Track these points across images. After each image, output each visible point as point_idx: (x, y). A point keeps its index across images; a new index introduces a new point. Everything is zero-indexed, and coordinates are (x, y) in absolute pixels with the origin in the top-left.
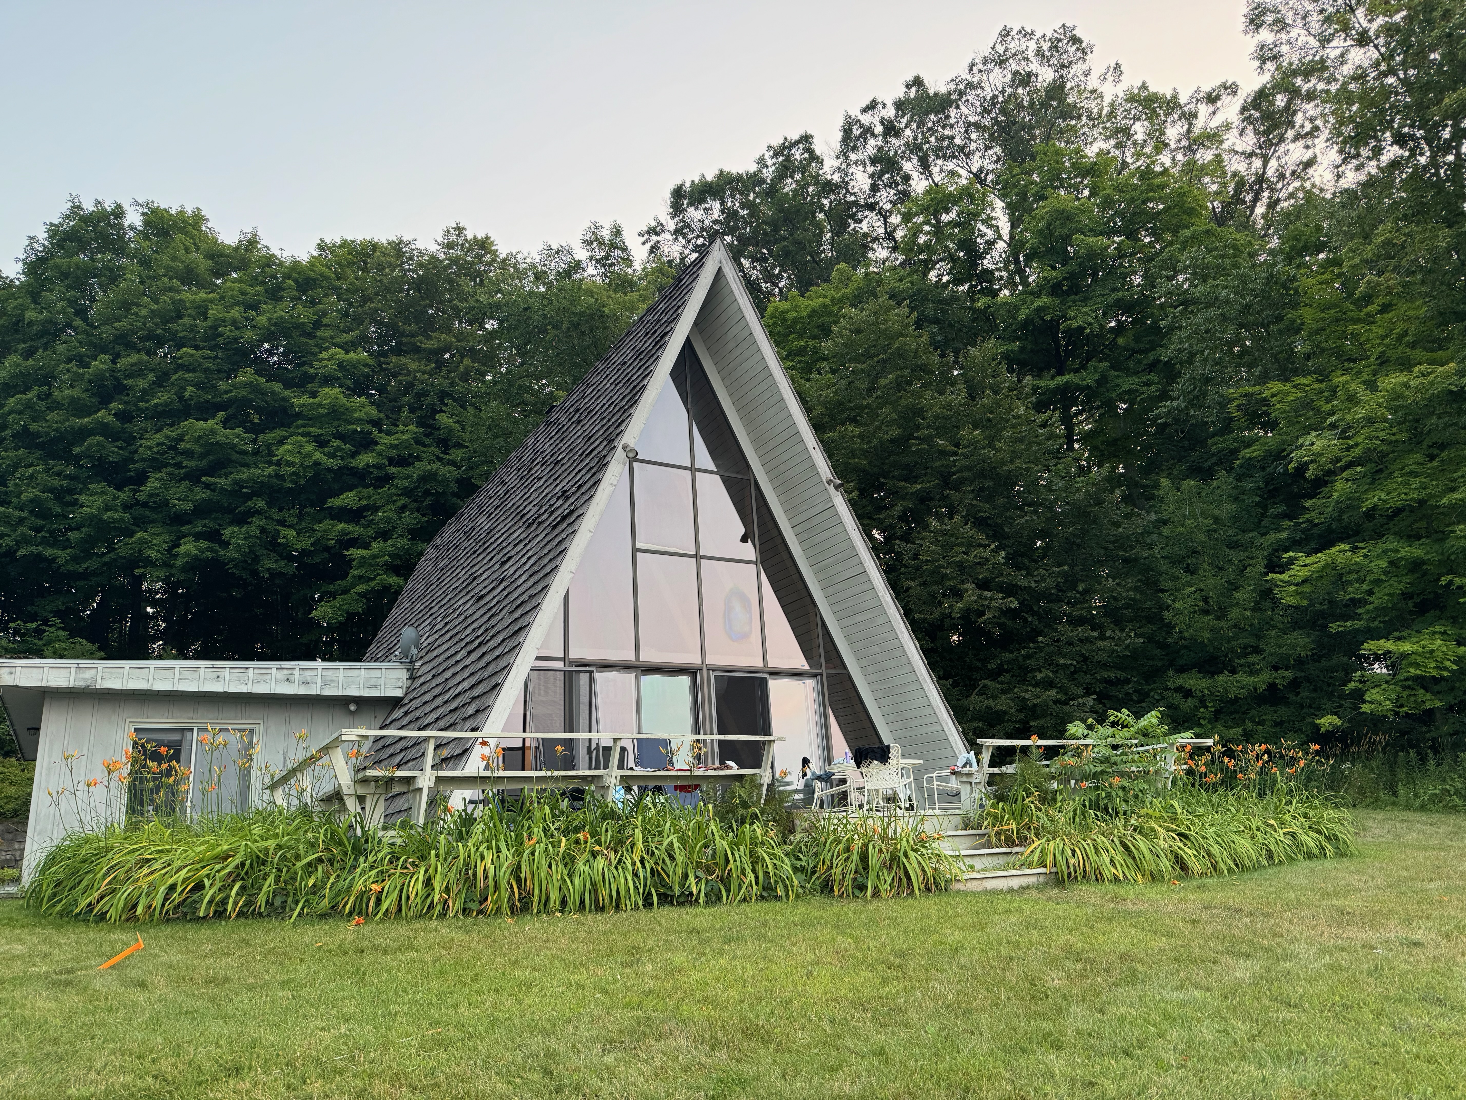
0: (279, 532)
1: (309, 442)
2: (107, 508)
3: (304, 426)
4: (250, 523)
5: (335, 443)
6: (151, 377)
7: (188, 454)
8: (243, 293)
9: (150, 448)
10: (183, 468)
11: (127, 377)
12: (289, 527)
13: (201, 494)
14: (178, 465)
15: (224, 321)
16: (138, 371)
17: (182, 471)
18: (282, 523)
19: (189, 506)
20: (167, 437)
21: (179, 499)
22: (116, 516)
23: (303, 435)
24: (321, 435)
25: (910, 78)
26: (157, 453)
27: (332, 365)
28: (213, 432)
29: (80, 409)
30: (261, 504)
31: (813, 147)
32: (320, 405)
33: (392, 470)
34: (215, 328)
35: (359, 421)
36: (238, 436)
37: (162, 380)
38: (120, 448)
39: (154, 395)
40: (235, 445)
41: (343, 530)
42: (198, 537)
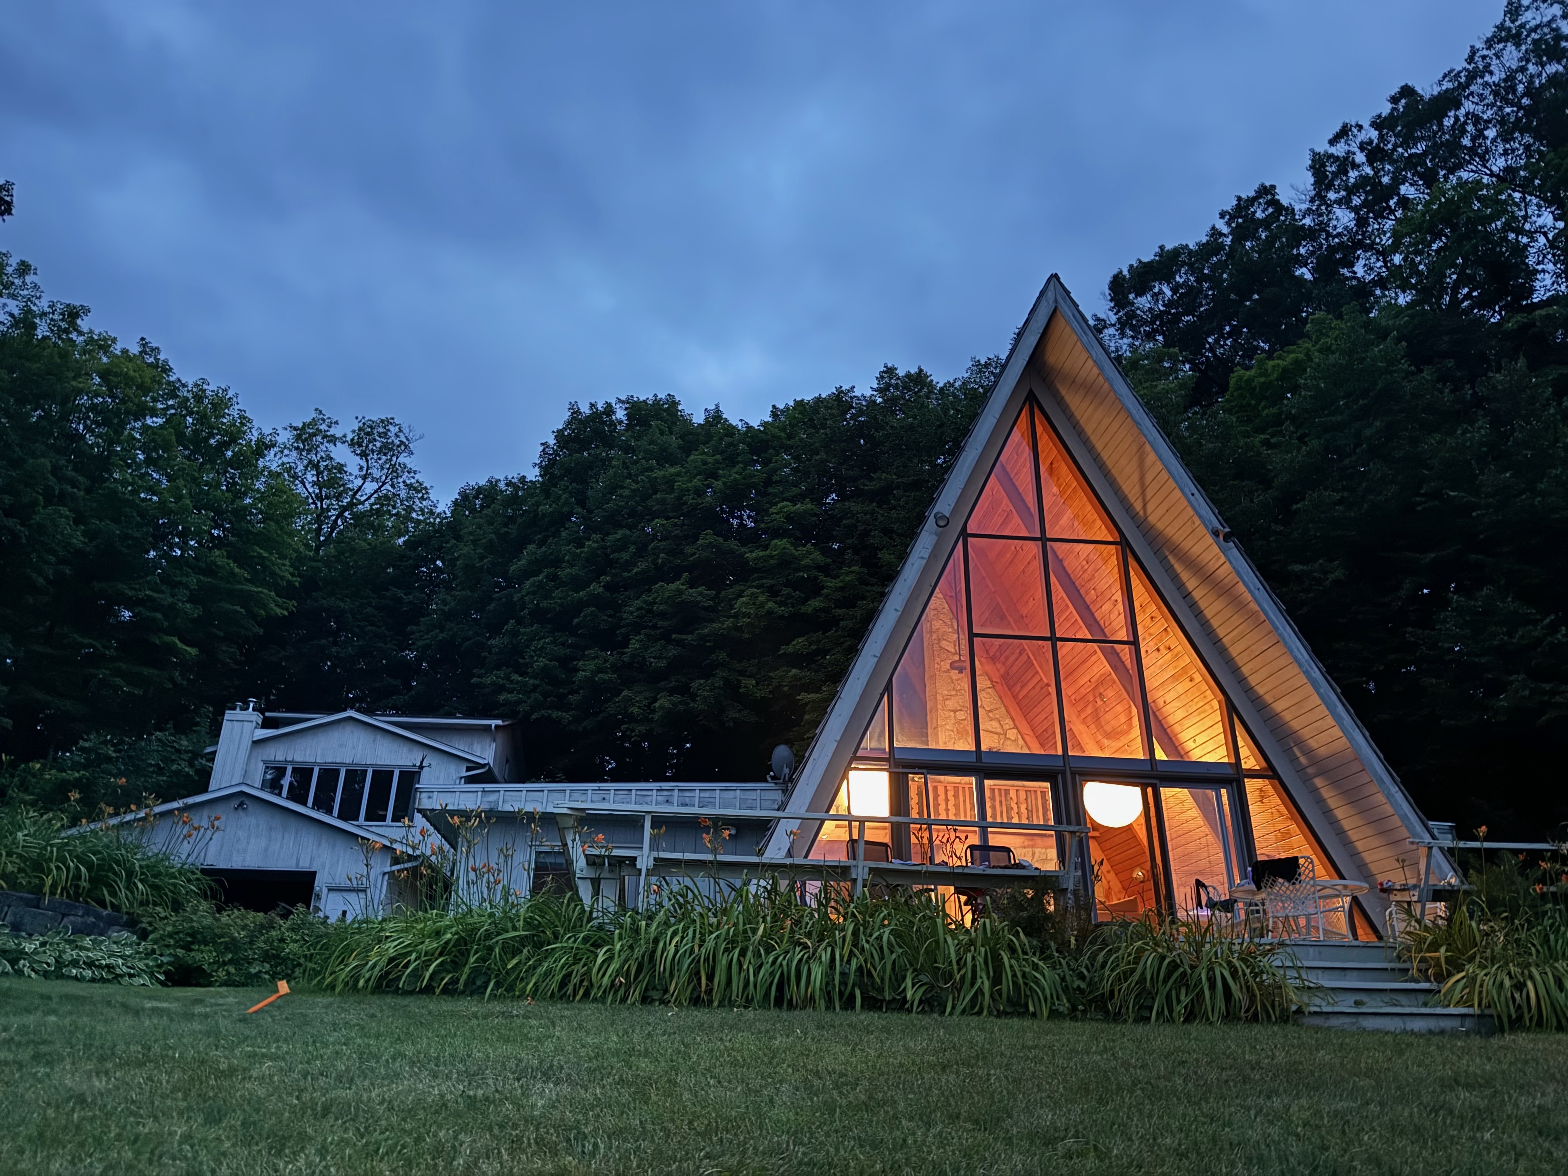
0: (740, 681)
1: (763, 593)
2: (600, 670)
3: (759, 579)
4: (714, 675)
5: (786, 591)
6: (632, 549)
7: (663, 615)
8: (705, 463)
9: (632, 613)
10: (658, 628)
11: (613, 552)
12: (750, 676)
13: (673, 651)
14: (655, 627)
15: (688, 491)
16: (623, 545)
17: (658, 632)
18: (742, 673)
19: (663, 664)
20: (645, 602)
21: (654, 658)
22: (606, 677)
23: (757, 587)
24: (773, 586)
25: (1395, 90)
26: (637, 617)
27: (780, 518)
28: (680, 592)
29: (578, 584)
30: (722, 656)
31: (1277, 197)
32: (771, 557)
33: (839, 612)
34: (679, 498)
35: (806, 568)
36: (701, 594)
37: (642, 551)
38: (609, 616)
39: (635, 565)
40: (698, 602)
41: (795, 675)
42: (672, 692)
